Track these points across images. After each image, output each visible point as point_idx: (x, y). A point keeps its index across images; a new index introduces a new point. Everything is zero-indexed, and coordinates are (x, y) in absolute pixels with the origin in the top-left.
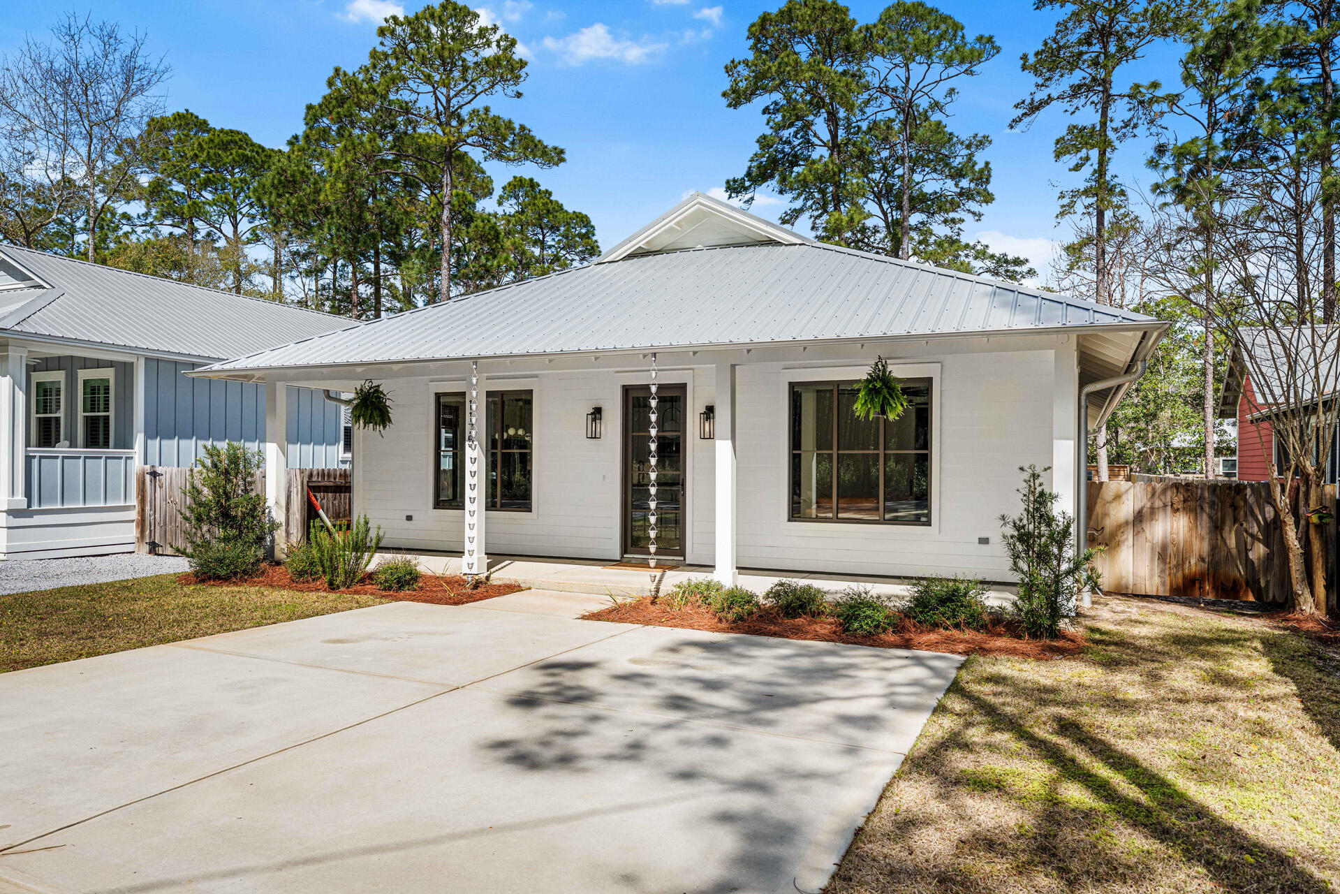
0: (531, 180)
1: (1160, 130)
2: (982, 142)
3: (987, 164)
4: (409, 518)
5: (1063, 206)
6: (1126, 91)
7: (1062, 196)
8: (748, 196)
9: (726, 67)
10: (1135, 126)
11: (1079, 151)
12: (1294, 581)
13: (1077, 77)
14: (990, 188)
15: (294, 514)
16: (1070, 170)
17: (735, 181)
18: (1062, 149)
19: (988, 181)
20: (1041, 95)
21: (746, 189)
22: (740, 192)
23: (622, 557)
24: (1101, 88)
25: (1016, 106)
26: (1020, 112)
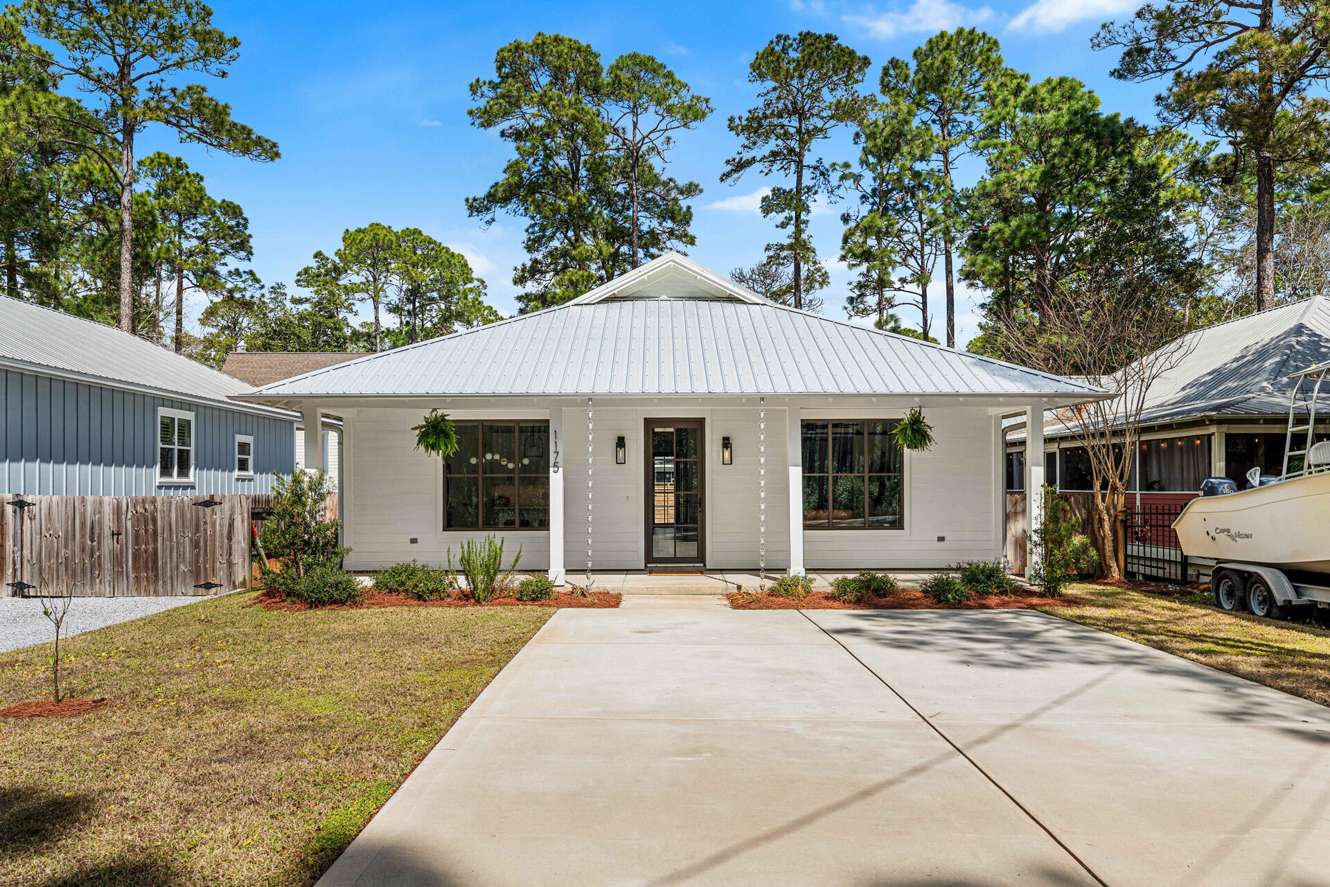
0: (179, 160)
1: (838, 199)
2: (691, 190)
3: (689, 208)
4: (414, 541)
5: (770, 257)
6: (814, 163)
7: (768, 248)
8: (488, 217)
9: (471, 86)
10: (816, 193)
11: (783, 210)
12: (1108, 558)
13: (773, 144)
14: (691, 230)
15: (239, 543)
16: (777, 226)
17: (475, 200)
18: (768, 206)
19: (688, 223)
20: (747, 156)
21: (488, 209)
22: (481, 212)
23: (646, 566)
24: (792, 157)
25: (728, 162)
26: (729, 168)
